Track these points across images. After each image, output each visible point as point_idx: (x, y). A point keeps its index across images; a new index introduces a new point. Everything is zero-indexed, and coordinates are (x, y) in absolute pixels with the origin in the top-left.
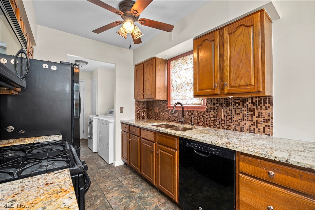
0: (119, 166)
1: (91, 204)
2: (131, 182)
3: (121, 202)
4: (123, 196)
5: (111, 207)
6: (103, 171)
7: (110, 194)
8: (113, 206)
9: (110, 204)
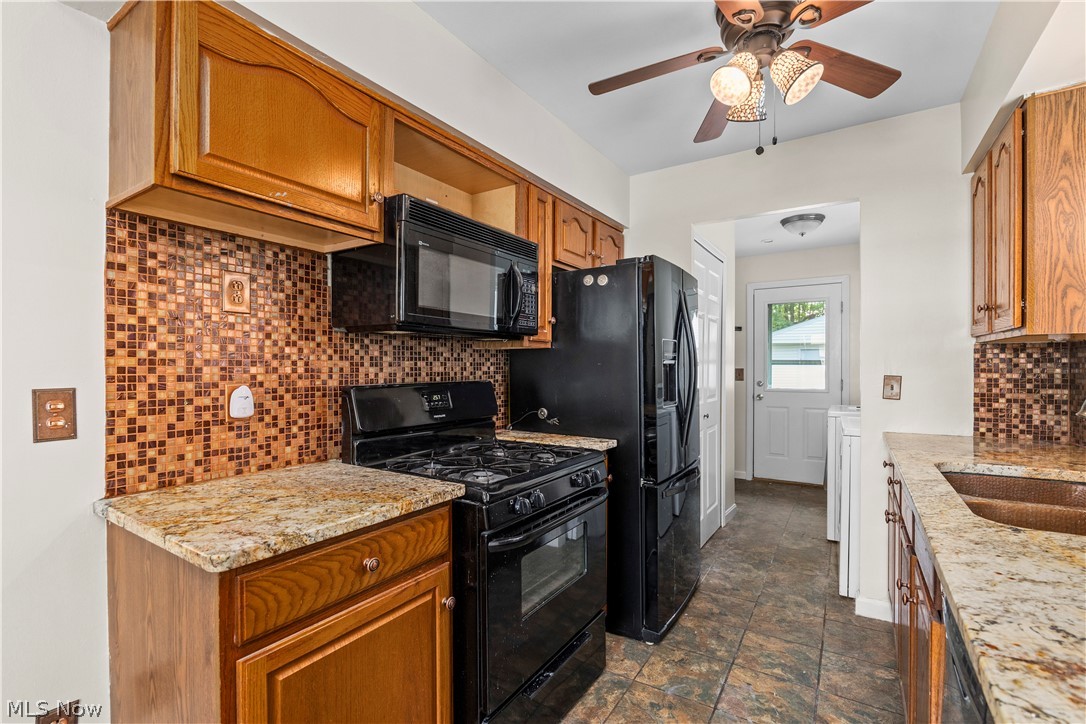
0: (871, 620)
1: (683, 659)
2: (862, 693)
3: (755, 714)
4: (781, 707)
5: (717, 703)
6: (799, 605)
7: (749, 674)
8: (723, 706)
9: (721, 694)
